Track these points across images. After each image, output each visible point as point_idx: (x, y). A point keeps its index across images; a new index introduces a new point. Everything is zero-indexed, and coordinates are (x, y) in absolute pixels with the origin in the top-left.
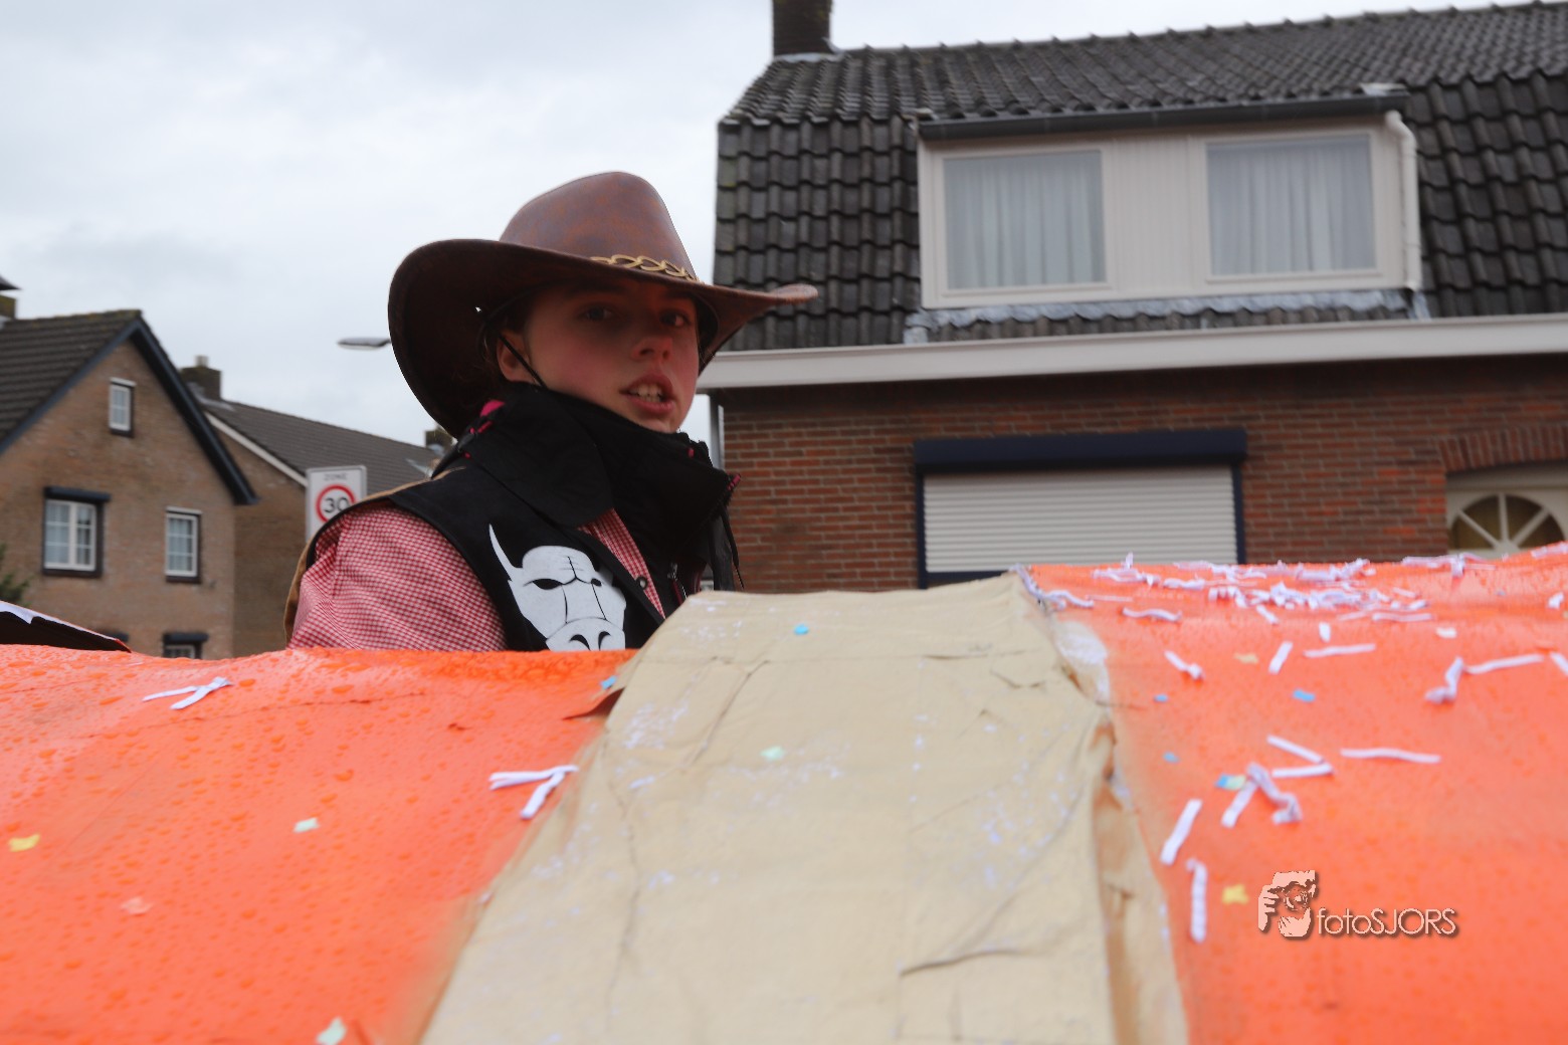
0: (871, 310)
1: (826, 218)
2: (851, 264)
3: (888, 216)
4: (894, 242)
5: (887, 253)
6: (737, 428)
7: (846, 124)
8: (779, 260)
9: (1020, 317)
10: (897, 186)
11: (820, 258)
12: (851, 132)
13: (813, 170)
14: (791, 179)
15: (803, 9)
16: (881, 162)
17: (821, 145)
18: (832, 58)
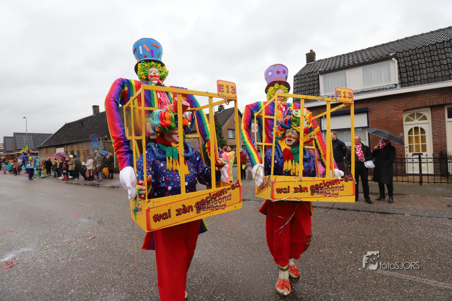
1: (308, 86)
2: (311, 92)
3: (316, 84)
4: (317, 88)
5: (316, 89)
7: (311, 73)
8: (301, 92)
10: (317, 80)
11: (307, 91)
12: (311, 74)
13: (306, 81)
14: (303, 82)
15: (311, 56)
16: (315, 77)
17: (307, 77)
18: (315, 62)
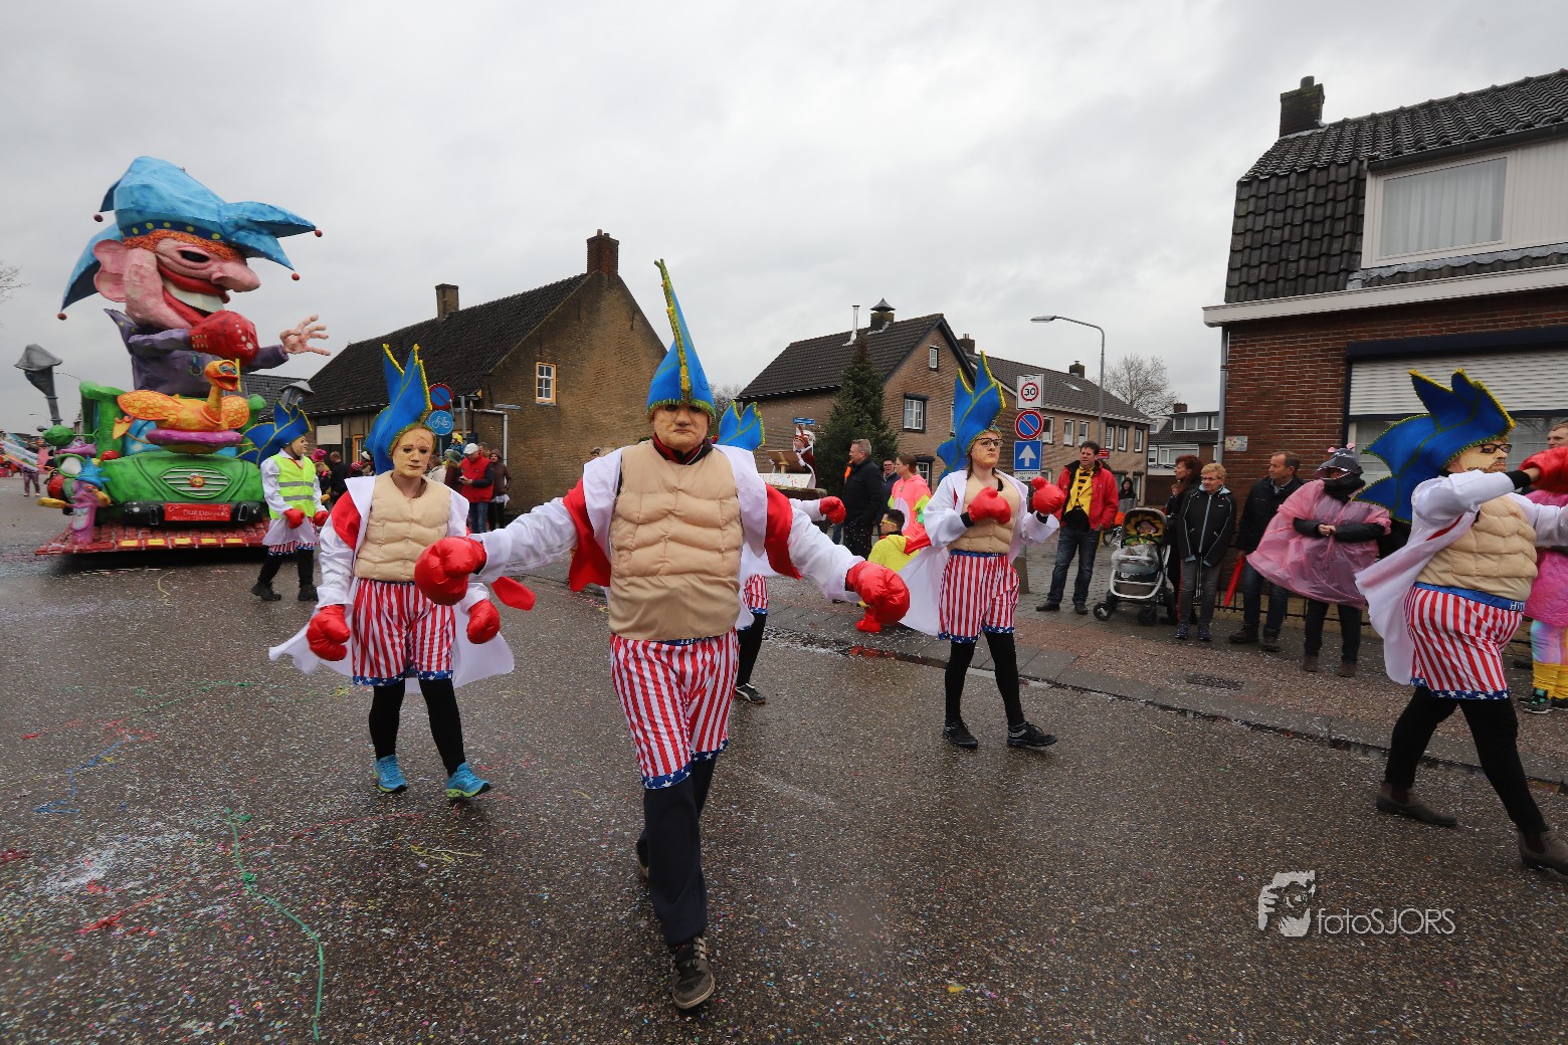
0: (1325, 273)
1: (1302, 225)
2: (1315, 250)
3: (1344, 218)
4: (1345, 234)
5: (1340, 240)
6: (1238, 342)
7: (1320, 170)
8: (1270, 251)
9: (1429, 268)
10: (1351, 201)
11: (1297, 247)
12: (1324, 173)
13: (1295, 201)
14: (1281, 206)
15: (1302, 106)
16: (1342, 189)
17: (1302, 184)
18: (1319, 131)
